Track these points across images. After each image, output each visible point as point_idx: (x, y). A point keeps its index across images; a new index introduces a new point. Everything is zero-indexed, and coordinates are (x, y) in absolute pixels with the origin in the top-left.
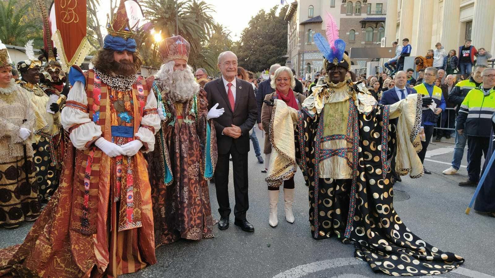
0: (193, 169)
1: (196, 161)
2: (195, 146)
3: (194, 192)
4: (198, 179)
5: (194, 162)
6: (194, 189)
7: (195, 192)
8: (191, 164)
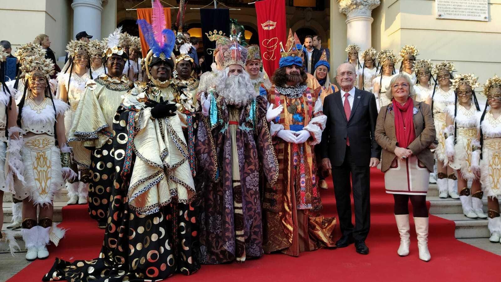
0: (252, 178)
1: (255, 170)
2: (253, 154)
3: (253, 203)
4: (257, 190)
5: (252, 171)
6: (254, 200)
7: (255, 203)
8: (250, 173)
